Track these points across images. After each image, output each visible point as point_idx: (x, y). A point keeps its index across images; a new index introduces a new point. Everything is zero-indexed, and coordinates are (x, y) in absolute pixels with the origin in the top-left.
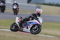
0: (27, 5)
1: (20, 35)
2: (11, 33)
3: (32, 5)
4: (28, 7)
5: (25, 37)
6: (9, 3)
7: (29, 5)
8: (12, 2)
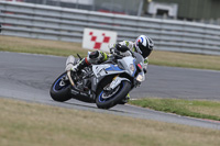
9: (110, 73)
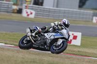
0: (79, 11)
1: (66, 59)
2: (52, 57)
3: (86, 11)
4: (80, 14)
5: (75, 62)
6: (49, 9)
7: (82, 11)
8: (54, 7)
9: (56, 37)
